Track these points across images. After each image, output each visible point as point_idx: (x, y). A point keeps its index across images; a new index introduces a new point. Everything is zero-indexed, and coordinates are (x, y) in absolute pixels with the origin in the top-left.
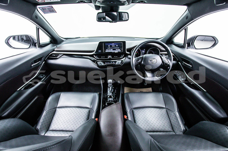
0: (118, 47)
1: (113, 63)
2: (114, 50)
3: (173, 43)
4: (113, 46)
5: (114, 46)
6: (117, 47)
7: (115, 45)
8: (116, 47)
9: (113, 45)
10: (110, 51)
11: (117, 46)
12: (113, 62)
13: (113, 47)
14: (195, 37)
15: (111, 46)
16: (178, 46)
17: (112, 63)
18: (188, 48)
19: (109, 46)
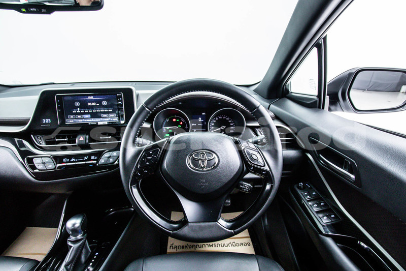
0: (107, 107)
1: (89, 159)
2: (94, 115)
3: (288, 95)
4: (89, 104)
5: (94, 104)
6: (104, 107)
7: (100, 102)
8: (101, 106)
9: (91, 101)
10: (80, 121)
11: (105, 103)
12: (93, 157)
13: (92, 107)
14: (350, 74)
15: (84, 105)
16: (301, 102)
17: (86, 158)
18: (332, 108)
19: (77, 104)
